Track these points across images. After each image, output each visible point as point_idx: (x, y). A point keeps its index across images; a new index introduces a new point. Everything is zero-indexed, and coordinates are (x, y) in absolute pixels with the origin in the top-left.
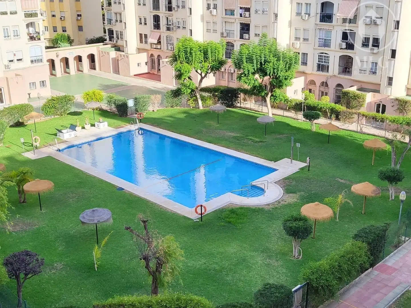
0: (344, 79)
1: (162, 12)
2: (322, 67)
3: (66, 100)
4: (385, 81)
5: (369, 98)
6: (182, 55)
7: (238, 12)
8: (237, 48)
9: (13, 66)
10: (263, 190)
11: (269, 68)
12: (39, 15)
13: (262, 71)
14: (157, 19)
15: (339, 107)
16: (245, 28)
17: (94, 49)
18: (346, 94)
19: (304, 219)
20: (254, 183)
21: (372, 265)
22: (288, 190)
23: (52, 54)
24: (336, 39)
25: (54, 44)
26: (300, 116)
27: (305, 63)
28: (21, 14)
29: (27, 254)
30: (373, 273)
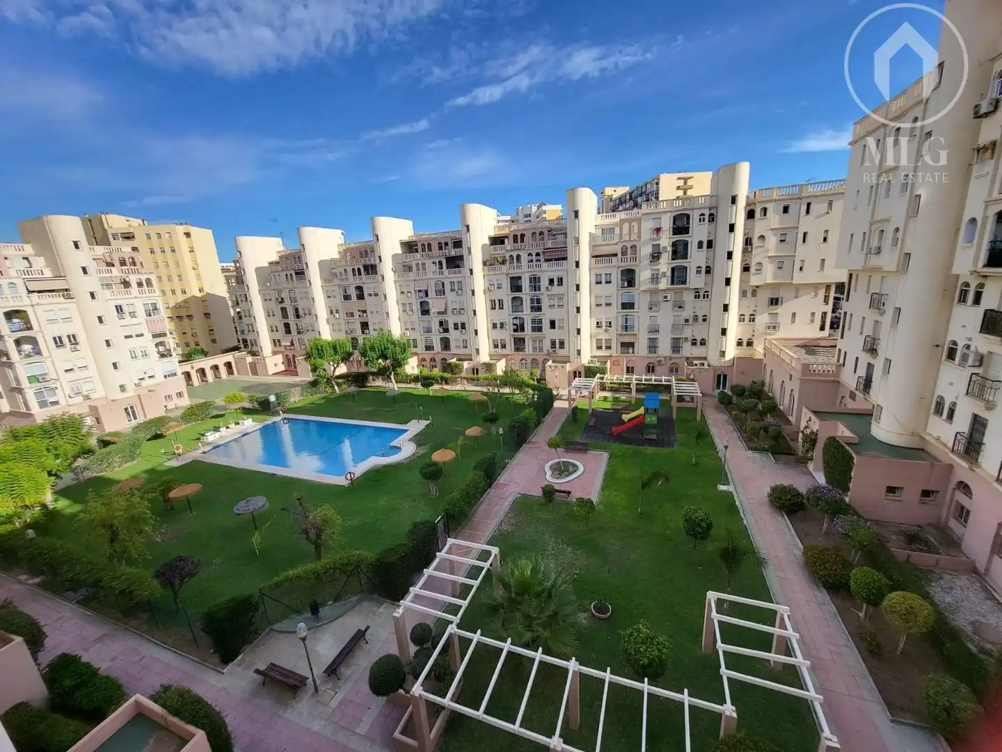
0: (445, 354)
1: (291, 320)
2: (429, 348)
3: (206, 406)
4: (474, 352)
5: (466, 365)
6: (315, 351)
7: (357, 314)
8: (361, 341)
9: (144, 383)
10: (400, 448)
11: (389, 353)
12: (168, 334)
13: (385, 357)
14: (287, 326)
15: (446, 375)
16: (365, 326)
17: (229, 357)
18: (450, 364)
19: (436, 464)
20: (392, 444)
21: (490, 486)
22: (419, 445)
23: (187, 367)
24: (435, 326)
25: (187, 358)
26: (419, 386)
27: (415, 346)
28: (148, 336)
29: (180, 559)
30: (492, 491)
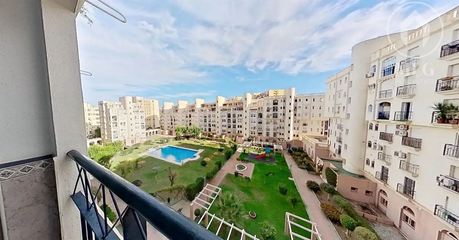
0: (209, 132)
1: (173, 122)
2: (205, 130)
3: (150, 141)
4: (217, 132)
5: (215, 135)
6: (177, 130)
7: (189, 121)
8: (189, 128)
9: (137, 135)
10: (196, 156)
11: (195, 131)
12: (144, 123)
13: (194, 132)
14: (172, 123)
15: (209, 138)
16: (190, 124)
17: (157, 130)
18: (210, 135)
19: (205, 161)
20: (194, 155)
21: (219, 170)
22: (201, 156)
23: (147, 131)
24: (208, 125)
25: (148, 129)
27: (202, 130)
28: (140, 123)
29: (138, 181)
30: (220, 171)
